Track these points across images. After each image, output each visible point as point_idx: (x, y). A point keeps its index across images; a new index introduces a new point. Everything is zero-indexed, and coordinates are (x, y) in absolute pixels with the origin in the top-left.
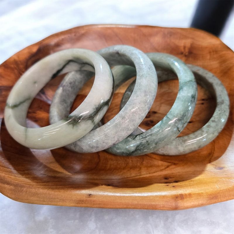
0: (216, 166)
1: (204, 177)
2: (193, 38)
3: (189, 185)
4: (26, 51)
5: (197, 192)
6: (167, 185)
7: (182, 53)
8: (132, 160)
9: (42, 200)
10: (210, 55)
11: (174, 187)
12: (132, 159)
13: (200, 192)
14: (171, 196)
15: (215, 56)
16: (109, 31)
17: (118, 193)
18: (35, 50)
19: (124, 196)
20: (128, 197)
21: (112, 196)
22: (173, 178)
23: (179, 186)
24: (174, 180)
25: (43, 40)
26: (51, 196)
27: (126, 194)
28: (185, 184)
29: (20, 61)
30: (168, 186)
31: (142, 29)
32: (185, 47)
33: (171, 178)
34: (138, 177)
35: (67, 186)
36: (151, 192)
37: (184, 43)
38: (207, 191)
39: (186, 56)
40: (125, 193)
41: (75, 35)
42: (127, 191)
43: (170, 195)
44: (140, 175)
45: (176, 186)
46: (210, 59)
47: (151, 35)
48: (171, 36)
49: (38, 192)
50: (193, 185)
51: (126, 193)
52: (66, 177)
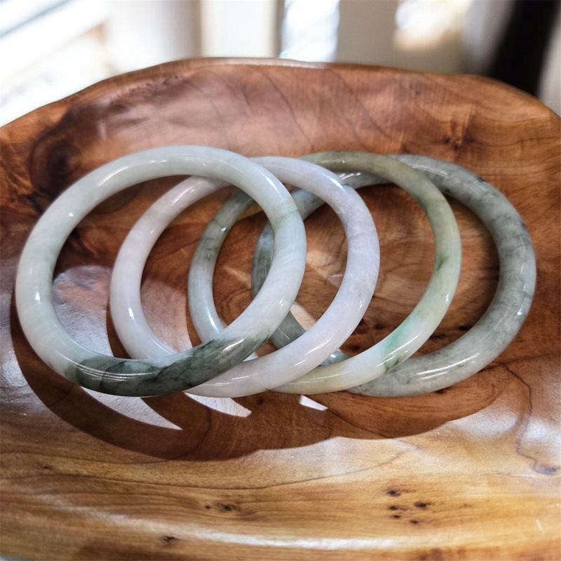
0: (536, 461)
1: (502, 496)
2: (477, 103)
3: (459, 518)
4: (32, 120)
5: (483, 546)
6: (397, 517)
7: (446, 141)
8: (299, 430)
9: (31, 545)
10: (523, 147)
11: (415, 522)
12: (300, 428)
13: (492, 544)
14: (406, 554)
15: (535, 151)
16: (256, 76)
17: (253, 534)
18: (56, 116)
19: (268, 547)
20: (279, 552)
21: (235, 546)
22: (415, 491)
23: (430, 522)
24: (416, 500)
25: (81, 93)
26: (58, 536)
27: (274, 539)
28: (447, 517)
29: (14, 145)
30: (397, 521)
31: (343, 73)
32: (454, 125)
33: (407, 491)
34: (313, 483)
35: (107, 508)
36: (348, 537)
37: (453, 113)
38: (512, 542)
39: (456, 148)
40: (272, 536)
41: (165, 83)
42: (279, 532)
43: (403, 551)
44: (319, 478)
45: (423, 521)
46: (521, 160)
47: (365, 90)
48: (418, 93)
49: (21, 522)
50: (470, 520)
51: (276, 537)
52: (109, 476)
